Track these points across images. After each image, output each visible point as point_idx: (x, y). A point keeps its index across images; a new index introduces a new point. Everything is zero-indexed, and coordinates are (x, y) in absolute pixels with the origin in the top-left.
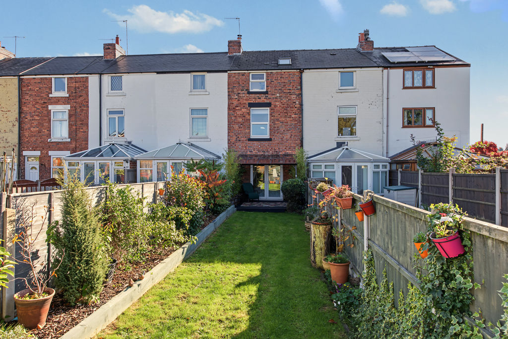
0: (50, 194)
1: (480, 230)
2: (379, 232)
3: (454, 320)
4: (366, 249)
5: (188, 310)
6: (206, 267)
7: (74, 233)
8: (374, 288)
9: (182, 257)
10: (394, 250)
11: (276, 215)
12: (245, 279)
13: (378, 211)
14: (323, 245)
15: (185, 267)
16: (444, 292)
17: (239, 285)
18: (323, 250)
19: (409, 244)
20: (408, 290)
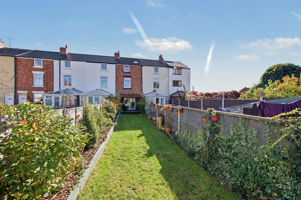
0: (76, 109)
1: (223, 114)
2: (184, 117)
3: (216, 135)
4: (179, 122)
5: (127, 146)
6: (123, 132)
7: (89, 123)
8: (182, 133)
9: (113, 130)
10: (191, 121)
11: (136, 115)
12: (139, 135)
13: (184, 111)
14: (161, 123)
15: (116, 133)
16: (212, 129)
17: (138, 137)
18: (161, 125)
19: (197, 119)
20: (197, 131)
